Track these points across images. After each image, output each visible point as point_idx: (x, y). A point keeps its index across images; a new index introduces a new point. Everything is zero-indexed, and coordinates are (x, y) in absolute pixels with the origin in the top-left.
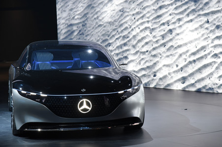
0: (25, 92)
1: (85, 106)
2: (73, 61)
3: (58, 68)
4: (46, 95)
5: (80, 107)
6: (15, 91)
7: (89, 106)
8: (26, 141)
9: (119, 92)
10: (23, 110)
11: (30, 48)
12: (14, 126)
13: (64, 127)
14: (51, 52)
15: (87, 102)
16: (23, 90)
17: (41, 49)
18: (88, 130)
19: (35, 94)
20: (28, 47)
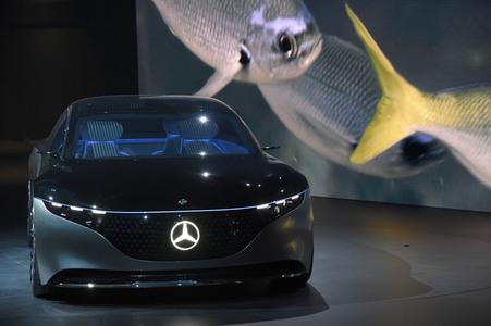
0: (60, 205)
1: (185, 235)
2: (166, 140)
3: (133, 154)
4: (104, 212)
5: (175, 237)
6: (39, 203)
7: (195, 236)
8: (59, 308)
9: (259, 207)
10: (55, 242)
11: (73, 113)
12: (36, 277)
13: (141, 280)
14: (119, 121)
15: (190, 227)
16: (55, 201)
17: (96, 113)
18: (194, 287)
19: (81, 209)
20: (69, 109)
